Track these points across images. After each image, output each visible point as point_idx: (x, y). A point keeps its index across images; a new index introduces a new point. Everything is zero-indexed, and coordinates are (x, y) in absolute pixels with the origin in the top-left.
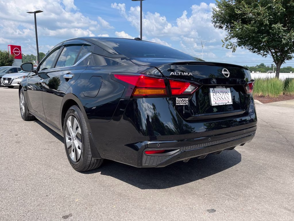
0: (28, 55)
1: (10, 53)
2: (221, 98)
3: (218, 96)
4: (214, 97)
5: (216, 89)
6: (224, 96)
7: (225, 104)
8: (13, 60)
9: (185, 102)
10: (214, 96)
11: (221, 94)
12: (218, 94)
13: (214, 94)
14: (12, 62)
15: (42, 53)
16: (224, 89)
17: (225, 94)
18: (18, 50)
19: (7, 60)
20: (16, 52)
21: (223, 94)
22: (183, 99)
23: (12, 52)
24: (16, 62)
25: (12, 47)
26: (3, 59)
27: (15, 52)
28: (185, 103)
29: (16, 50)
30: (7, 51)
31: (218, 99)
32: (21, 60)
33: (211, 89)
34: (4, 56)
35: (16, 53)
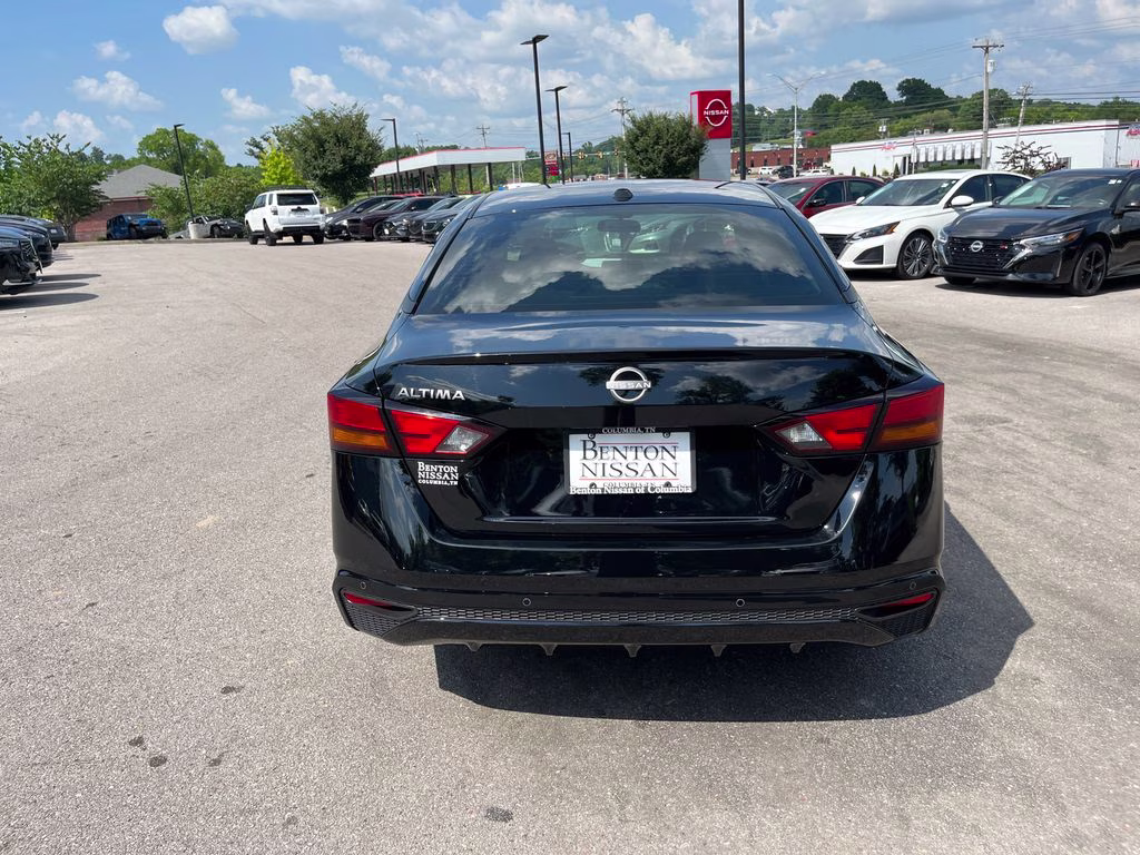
0: (781, 111)
1: (696, 122)
2: (626, 471)
3: (609, 463)
4: (589, 463)
5: (602, 438)
6: (643, 462)
8: (703, 145)
9: (446, 475)
10: (584, 461)
11: (631, 454)
12: (610, 455)
13: (590, 454)
14: (698, 150)
15: (830, 96)
16: (654, 437)
17: (651, 454)
18: (721, 108)
19: (685, 146)
20: (713, 113)
21: (641, 454)
22: (441, 467)
23: (702, 117)
24: (714, 151)
25: (704, 97)
26: (672, 143)
27: (710, 116)
28: (448, 481)
29: (717, 106)
30: (686, 116)
31: (609, 471)
32: (727, 141)
33: (575, 441)
34: (676, 134)
35: (716, 119)
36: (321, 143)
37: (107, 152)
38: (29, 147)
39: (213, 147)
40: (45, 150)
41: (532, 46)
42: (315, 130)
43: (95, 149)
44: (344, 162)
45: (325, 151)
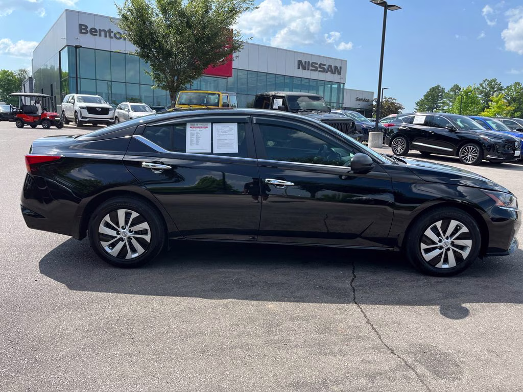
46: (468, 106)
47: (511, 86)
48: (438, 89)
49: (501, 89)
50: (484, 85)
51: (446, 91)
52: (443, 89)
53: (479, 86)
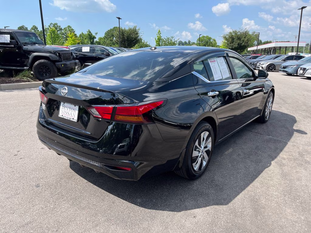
2: (67, 113)
3: (65, 110)
4: (63, 110)
5: (66, 104)
6: (70, 112)
7: (69, 119)
11: (69, 109)
12: (66, 108)
13: (63, 107)
16: (73, 106)
17: (72, 110)
21: (70, 110)
31: (65, 112)
33: (62, 103)
36: (233, 39)
37: (191, 42)
38: (166, 39)
39: (215, 40)
40: (169, 40)
41: (301, 10)
42: (233, 35)
43: (189, 41)
44: (238, 44)
45: (234, 41)
46: (56, 40)
47: (66, 28)
48: (23, 28)
49: (61, 29)
50: (51, 27)
51: (29, 29)
52: (27, 28)
53: (48, 27)
